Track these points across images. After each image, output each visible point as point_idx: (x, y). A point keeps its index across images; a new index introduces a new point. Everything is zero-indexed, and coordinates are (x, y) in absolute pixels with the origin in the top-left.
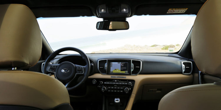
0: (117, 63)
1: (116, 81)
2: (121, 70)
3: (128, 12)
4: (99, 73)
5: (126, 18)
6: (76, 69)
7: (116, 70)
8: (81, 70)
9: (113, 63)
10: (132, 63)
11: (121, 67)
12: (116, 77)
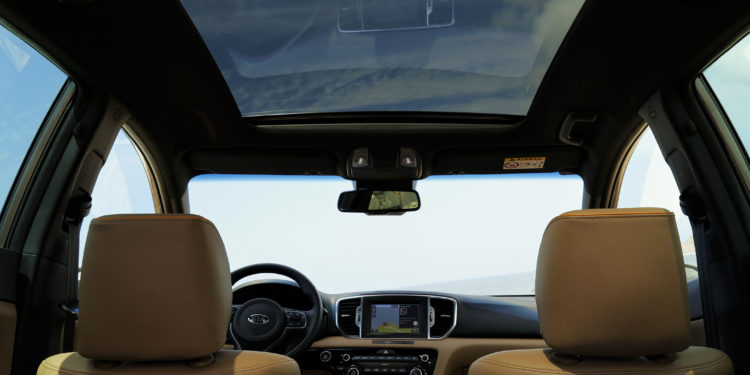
0: (389, 306)
1: (386, 352)
2: (401, 326)
3: (415, 165)
4: (337, 334)
5: (414, 182)
6: (286, 318)
7: (385, 324)
8: (298, 319)
9: (378, 306)
10: (432, 305)
11: (401, 316)
12: (388, 343)
